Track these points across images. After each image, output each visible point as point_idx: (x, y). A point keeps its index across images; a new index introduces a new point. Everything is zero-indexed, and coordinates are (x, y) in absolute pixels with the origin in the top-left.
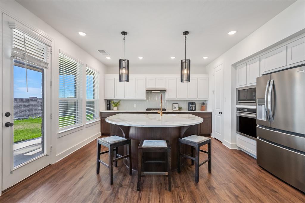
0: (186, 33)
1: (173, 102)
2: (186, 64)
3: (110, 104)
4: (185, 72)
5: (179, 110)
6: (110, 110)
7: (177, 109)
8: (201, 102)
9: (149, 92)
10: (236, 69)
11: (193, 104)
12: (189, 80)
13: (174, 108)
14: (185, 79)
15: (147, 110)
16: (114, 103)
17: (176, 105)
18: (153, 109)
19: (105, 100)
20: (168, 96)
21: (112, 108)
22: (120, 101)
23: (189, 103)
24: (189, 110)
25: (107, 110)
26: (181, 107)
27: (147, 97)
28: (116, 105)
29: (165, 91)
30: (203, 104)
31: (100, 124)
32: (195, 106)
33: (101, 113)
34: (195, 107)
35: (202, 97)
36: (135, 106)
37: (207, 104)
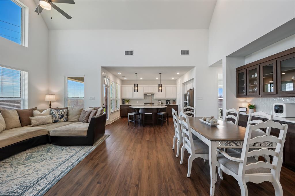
0: (160, 73)
1: (158, 100)
2: (160, 86)
3: (124, 101)
4: (160, 88)
5: (161, 104)
6: (124, 104)
7: (161, 103)
8: (173, 100)
9: (145, 94)
10: (184, 85)
11: (169, 101)
12: (162, 92)
14: (160, 91)
15: (144, 104)
16: (126, 100)
17: (160, 102)
18: (148, 104)
19: (122, 99)
20: (155, 97)
21: (125, 103)
22: (129, 99)
23: (167, 100)
24: (167, 104)
25: (123, 104)
27: (144, 97)
28: (127, 102)
29: (154, 94)
30: (174, 101)
31: (120, 112)
33: (121, 106)
34: (170, 103)
35: (173, 97)
36: (138, 102)
37: (176, 101)
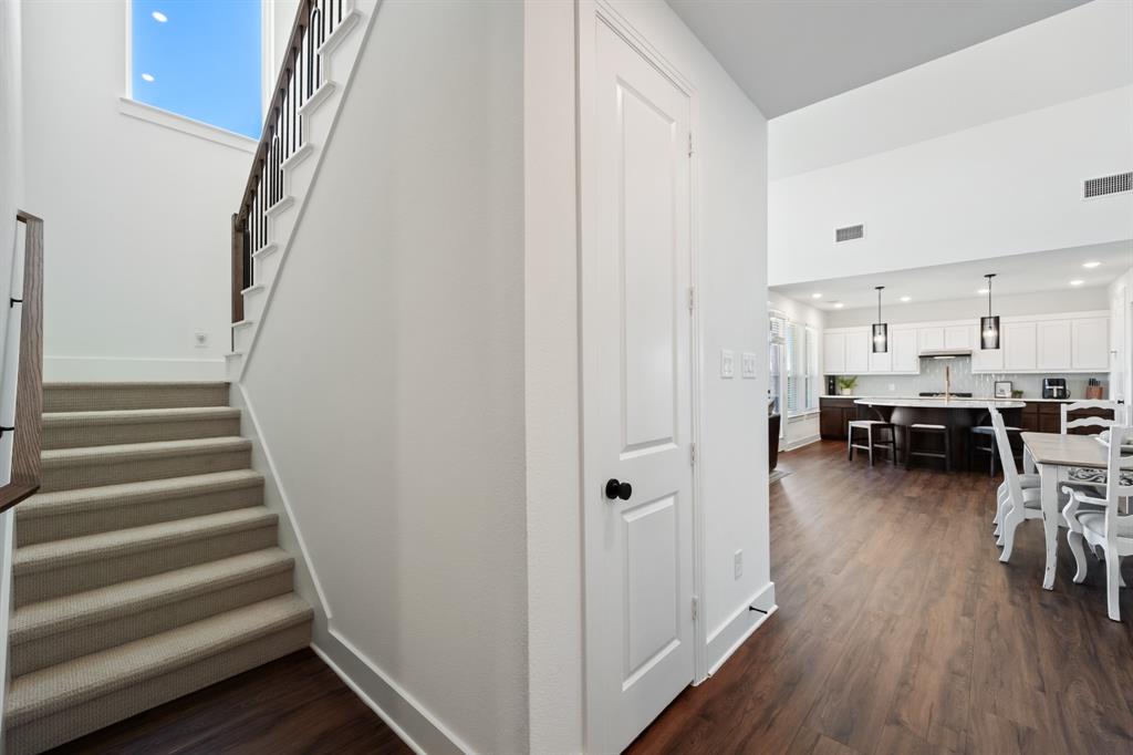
1: (996, 378)
2: (991, 324)
3: (834, 384)
4: (990, 334)
5: (1014, 396)
6: (834, 394)
7: (1009, 394)
8: (1087, 378)
9: (926, 358)
11: (1059, 382)
12: (997, 347)
13: (998, 391)
14: (990, 344)
16: (842, 381)
17: (1007, 388)
18: (937, 394)
19: (826, 376)
20: (979, 366)
21: (838, 390)
22: (856, 377)
23: (1044, 381)
24: (1044, 397)
25: (830, 394)
26: (1019, 390)
27: (923, 370)
28: (848, 386)
29: (969, 355)
30: (1093, 383)
31: (818, 419)
32: (1061, 387)
33: (821, 399)
34: (1064, 391)
35: (1091, 366)
36: (892, 387)
37: (1107, 383)
